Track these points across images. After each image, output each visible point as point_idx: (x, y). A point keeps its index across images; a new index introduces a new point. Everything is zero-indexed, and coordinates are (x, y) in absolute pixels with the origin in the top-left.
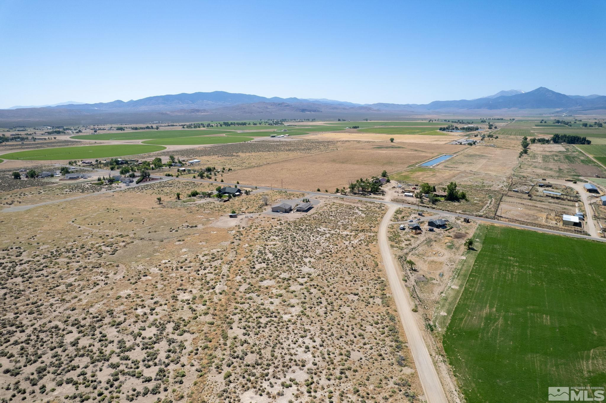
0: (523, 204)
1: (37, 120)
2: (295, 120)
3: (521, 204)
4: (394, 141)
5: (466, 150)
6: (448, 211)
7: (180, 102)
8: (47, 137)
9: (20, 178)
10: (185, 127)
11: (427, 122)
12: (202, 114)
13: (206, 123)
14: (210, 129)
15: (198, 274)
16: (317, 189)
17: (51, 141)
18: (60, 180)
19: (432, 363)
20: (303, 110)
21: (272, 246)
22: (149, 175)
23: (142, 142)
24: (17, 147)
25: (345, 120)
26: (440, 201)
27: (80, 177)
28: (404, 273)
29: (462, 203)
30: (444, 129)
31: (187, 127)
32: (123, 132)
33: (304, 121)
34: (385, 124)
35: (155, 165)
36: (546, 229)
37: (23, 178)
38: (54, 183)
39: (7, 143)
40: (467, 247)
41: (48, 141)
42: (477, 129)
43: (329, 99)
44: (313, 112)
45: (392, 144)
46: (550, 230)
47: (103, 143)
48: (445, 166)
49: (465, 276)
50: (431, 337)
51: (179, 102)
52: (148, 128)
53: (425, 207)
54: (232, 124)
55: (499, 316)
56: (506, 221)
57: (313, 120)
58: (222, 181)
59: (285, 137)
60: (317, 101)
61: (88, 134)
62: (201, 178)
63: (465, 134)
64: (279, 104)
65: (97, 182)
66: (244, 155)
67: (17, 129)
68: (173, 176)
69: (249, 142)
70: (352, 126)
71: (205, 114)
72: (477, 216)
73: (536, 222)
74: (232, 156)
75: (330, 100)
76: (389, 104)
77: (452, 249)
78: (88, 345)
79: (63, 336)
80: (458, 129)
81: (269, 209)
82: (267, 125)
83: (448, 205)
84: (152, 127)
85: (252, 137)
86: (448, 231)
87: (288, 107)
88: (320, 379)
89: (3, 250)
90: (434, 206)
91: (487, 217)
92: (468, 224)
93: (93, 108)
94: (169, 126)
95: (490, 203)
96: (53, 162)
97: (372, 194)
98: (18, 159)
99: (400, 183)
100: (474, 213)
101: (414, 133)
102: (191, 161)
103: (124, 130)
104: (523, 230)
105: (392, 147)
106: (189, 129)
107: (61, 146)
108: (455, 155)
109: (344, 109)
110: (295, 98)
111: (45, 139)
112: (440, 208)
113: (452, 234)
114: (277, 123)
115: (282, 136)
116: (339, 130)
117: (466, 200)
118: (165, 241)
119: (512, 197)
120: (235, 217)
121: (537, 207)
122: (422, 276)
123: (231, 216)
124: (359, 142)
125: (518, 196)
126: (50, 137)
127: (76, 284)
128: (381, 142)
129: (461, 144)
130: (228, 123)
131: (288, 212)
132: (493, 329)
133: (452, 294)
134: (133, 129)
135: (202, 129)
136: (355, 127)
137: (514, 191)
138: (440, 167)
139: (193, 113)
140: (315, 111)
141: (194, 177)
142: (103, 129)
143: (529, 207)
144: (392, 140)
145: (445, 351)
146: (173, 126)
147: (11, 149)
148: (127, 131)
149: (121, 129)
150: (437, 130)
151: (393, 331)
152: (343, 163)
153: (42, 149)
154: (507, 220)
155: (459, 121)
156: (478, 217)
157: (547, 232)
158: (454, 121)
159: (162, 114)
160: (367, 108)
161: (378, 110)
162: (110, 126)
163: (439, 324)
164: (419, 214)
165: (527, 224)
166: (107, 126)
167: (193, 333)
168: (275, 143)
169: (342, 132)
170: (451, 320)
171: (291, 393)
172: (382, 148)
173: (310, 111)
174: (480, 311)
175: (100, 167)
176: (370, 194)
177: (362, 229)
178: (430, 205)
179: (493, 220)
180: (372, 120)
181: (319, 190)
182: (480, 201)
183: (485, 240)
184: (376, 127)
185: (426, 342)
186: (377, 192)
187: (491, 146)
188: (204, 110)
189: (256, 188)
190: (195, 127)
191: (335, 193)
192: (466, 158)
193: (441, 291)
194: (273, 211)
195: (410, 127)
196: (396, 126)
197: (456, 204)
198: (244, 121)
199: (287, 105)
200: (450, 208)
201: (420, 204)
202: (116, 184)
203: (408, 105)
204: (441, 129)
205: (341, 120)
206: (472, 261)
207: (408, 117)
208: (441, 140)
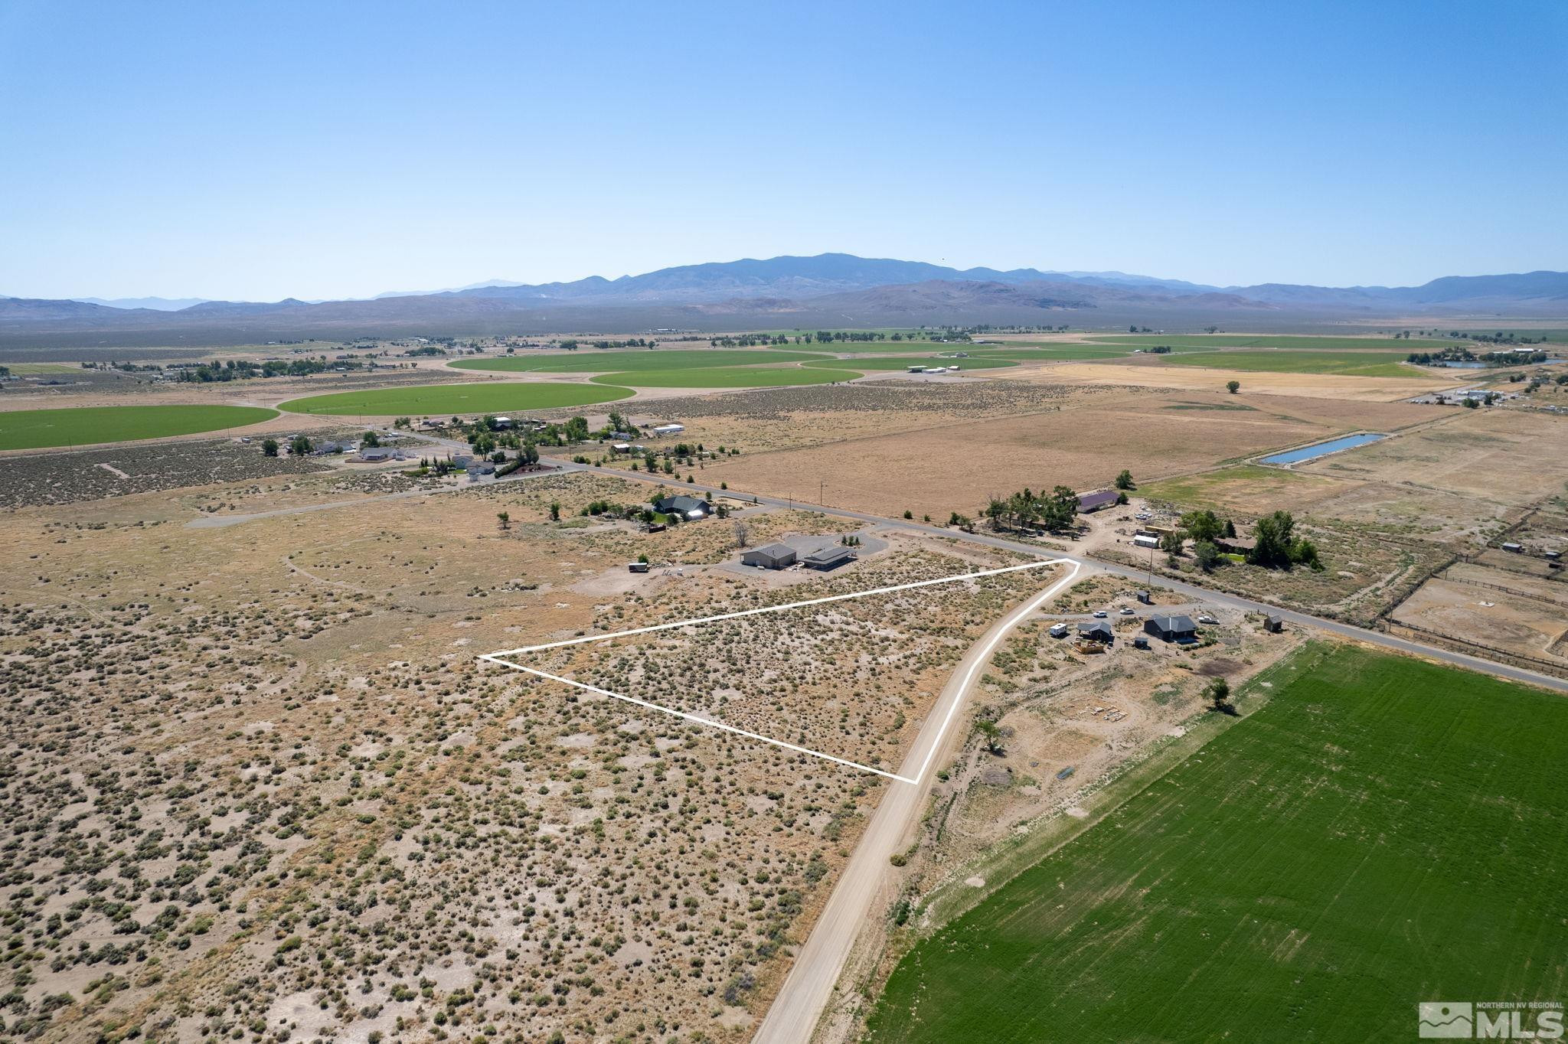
0: (1506, 590)
1: (411, 323)
2: (1013, 328)
3: (1500, 588)
4: (1239, 390)
5: (1444, 421)
6: (1239, 594)
7: (738, 282)
8: (397, 364)
9: (276, 455)
10: (717, 342)
11: (1392, 337)
12: (782, 311)
13: (775, 334)
14: (779, 349)
15: (440, 702)
16: (904, 512)
17: (404, 371)
18: (347, 462)
19: (821, 1010)
20: (1045, 303)
21: (666, 650)
22: (536, 459)
23: (591, 380)
24: (330, 385)
25: (1149, 331)
26: (1229, 563)
27: (391, 455)
28: (958, 756)
29: (1296, 573)
30: (1424, 360)
31: (723, 344)
32: (573, 352)
33: (1036, 330)
34: (1257, 342)
35: (569, 436)
36: (1534, 674)
37: (283, 453)
38: (330, 468)
39: (315, 376)
40: (1211, 703)
41: (398, 371)
42: (1542, 358)
43: (1128, 273)
44: (1072, 307)
45: (1233, 398)
46: (1549, 677)
47: (507, 378)
48: (1336, 467)
49: (1137, 784)
50: (884, 937)
51: (733, 282)
52: (632, 343)
53: (1176, 578)
54: (838, 336)
55: (1140, 914)
56: (1406, 637)
57: (1062, 329)
58: (691, 480)
59: (948, 371)
60: (1090, 278)
61: (491, 357)
62: (651, 471)
63: (1487, 374)
64: (982, 287)
65: (417, 469)
66: (805, 417)
67: (361, 344)
68: (589, 463)
69: (845, 384)
70: (1151, 346)
71: (788, 310)
72: (1318, 615)
73: (1518, 648)
74: (775, 417)
75: (1130, 276)
76: (1298, 287)
77: (1165, 703)
78: (86, 834)
79: (61, 807)
80: (1474, 360)
81: (737, 556)
82: (928, 341)
83: (1250, 577)
84: (642, 341)
85: (860, 372)
86: (1193, 651)
87: (1004, 295)
88: (494, 995)
89: (114, 609)
90: (1205, 578)
91: (1348, 621)
92: (1276, 636)
93: (537, 296)
94: (685, 339)
95: (1389, 583)
96: (365, 419)
97: (1047, 533)
98: (308, 411)
99: (1154, 507)
100: (1316, 607)
101: (1318, 369)
102: (659, 429)
103: (575, 348)
104: (1446, 668)
105: (1222, 408)
106: (727, 349)
107: (416, 382)
108: (1392, 435)
109: (1162, 299)
110: (1033, 271)
111: (394, 367)
112: (1219, 584)
113: (1196, 664)
114: (952, 336)
115: (940, 369)
116: (1114, 355)
117: (1314, 566)
118: (439, 617)
119: (1487, 566)
120: (643, 570)
121: (1553, 602)
122: (1005, 771)
123: (633, 569)
124: (1135, 390)
125: (1513, 563)
126: (404, 363)
127: (181, 695)
128: (1203, 391)
129: (1441, 402)
130: (829, 334)
131: (779, 568)
132: (1090, 947)
133: (1053, 828)
134: (596, 345)
135: (759, 347)
136: (1159, 350)
137: (1506, 548)
138: (1315, 467)
139: (759, 310)
140: (1076, 305)
141: (635, 468)
142: (534, 346)
143: (1522, 601)
144: (1233, 387)
145: (888, 984)
146: (695, 339)
147: (314, 389)
148: (581, 350)
149: (570, 345)
150: (1401, 360)
151: (790, 905)
152: (1043, 445)
153: (373, 389)
154: (1411, 633)
155: (1500, 335)
156: (1322, 620)
157: (1528, 683)
158: (1481, 335)
159: (686, 309)
160: (1232, 297)
161: (1260, 304)
162: (549, 338)
163: (936, 908)
164: (1140, 599)
165: (1473, 649)
166: (543, 340)
167: (310, 837)
168: (907, 389)
169: (1113, 363)
170: (983, 902)
171: (397, 1015)
172: (1191, 408)
173: (1063, 304)
174: (1095, 891)
175: (451, 436)
176: (1041, 535)
177: (943, 625)
178: (1194, 575)
179: (1366, 631)
180: (1229, 331)
181: (908, 516)
182: (1360, 570)
183: (1291, 686)
184: (1223, 350)
185: (853, 951)
186: (1066, 527)
187: (1543, 411)
188: (787, 302)
189: (755, 502)
190: (741, 344)
191: (947, 526)
192: (1425, 443)
193: (1025, 817)
194: (744, 563)
195: (1325, 350)
196: (1285, 350)
197: (1276, 575)
198: (868, 331)
199: (1002, 287)
200: (1250, 586)
201: (1167, 570)
202: (452, 476)
203: (1357, 291)
204: (1413, 359)
205: (1139, 329)
206: (1195, 744)
207: (1345, 324)
208: (1388, 390)
